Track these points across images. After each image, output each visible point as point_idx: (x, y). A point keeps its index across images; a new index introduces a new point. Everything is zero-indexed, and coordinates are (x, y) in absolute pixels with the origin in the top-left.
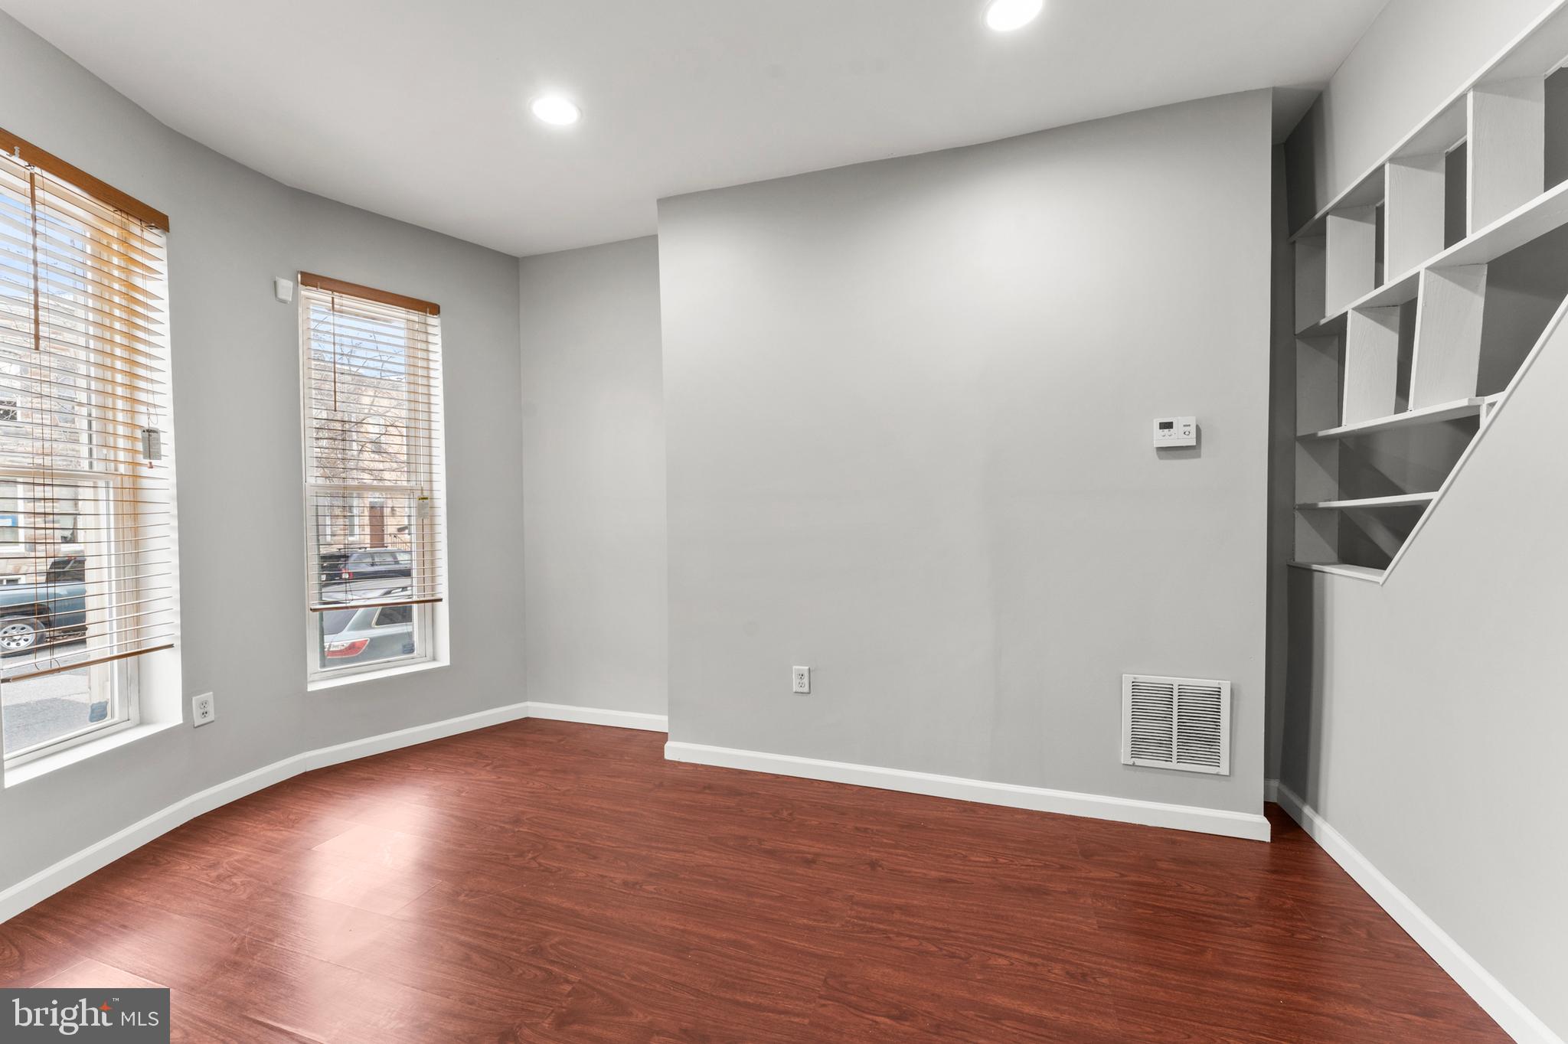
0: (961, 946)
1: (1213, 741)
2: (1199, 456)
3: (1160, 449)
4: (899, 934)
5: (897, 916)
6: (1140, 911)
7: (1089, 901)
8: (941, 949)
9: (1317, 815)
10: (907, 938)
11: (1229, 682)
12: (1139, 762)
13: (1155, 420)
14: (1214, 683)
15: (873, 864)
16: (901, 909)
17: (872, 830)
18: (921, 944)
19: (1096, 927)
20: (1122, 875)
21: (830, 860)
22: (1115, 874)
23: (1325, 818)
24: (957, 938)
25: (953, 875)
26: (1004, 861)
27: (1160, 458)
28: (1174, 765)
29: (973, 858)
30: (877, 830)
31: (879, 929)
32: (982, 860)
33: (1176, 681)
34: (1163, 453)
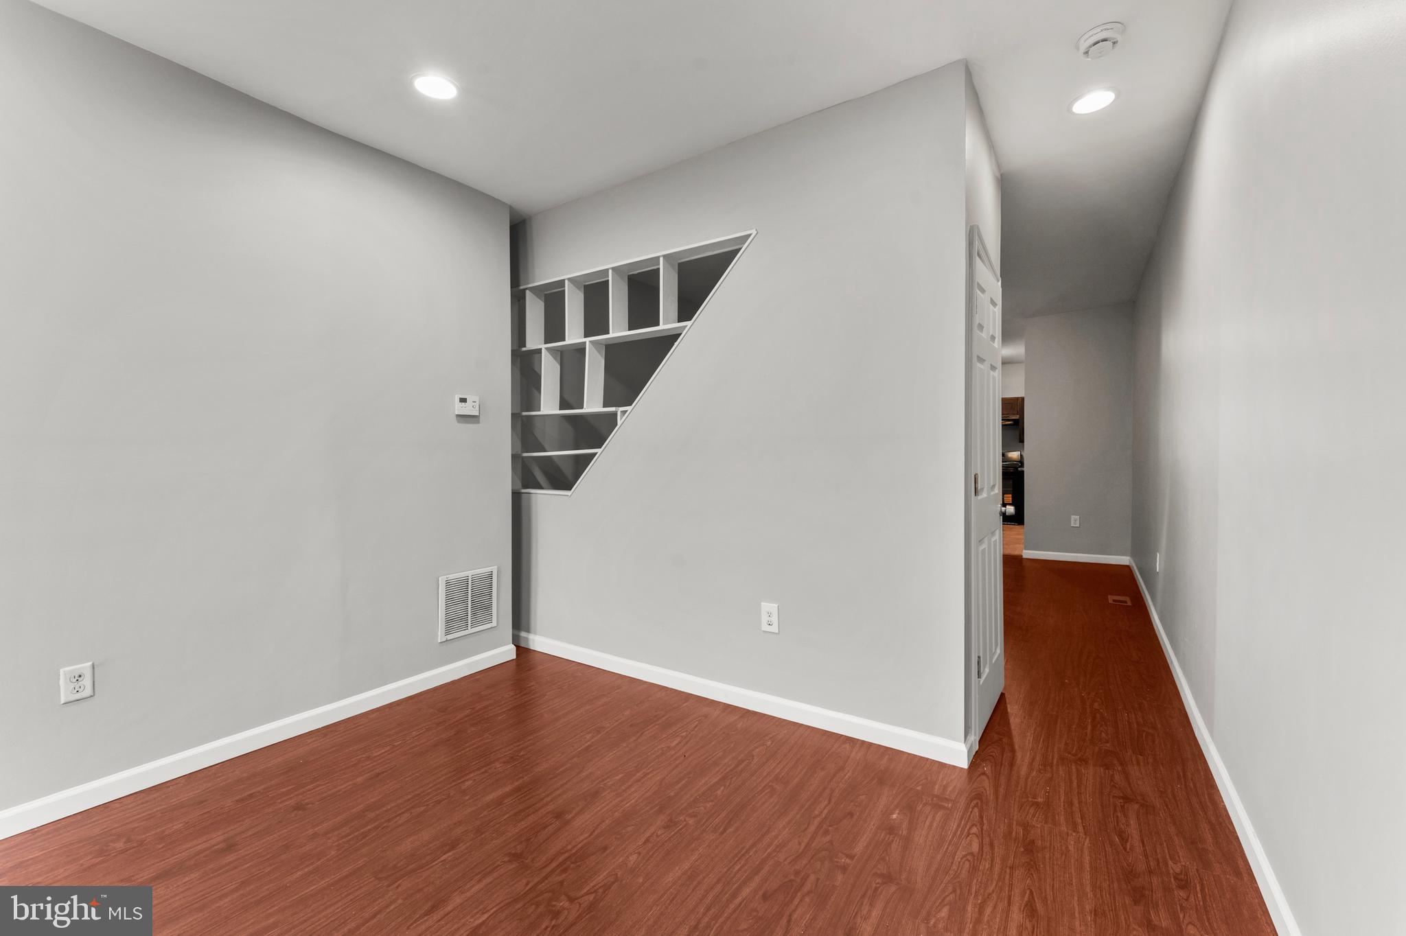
0: (437, 795)
1: (489, 607)
2: (478, 422)
3: (458, 416)
4: (389, 821)
5: (371, 815)
6: (500, 718)
7: (473, 729)
8: (427, 805)
9: (530, 634)
10: (398, 818)
11: (496, 567)
12: (449, 637)
13: (456, 396)
14: (489, 569)
15: (299, 807)
16: (367, 810)
17: (259, 792)
18: (411, 813)
19: (490, 737)
20: (473, 709)
21: (250, 833)
22: (470, 710)
23: (535, 634)
24: (429, 794)
25: (375, 771)
26: (399, 743)
27: (458, 422)
28: (470, 631)
29: (376, 754)
30: (264, 789)
31: (370, 830)
32: (383, 751)
33: (469, 573)
34: (459, 418)
